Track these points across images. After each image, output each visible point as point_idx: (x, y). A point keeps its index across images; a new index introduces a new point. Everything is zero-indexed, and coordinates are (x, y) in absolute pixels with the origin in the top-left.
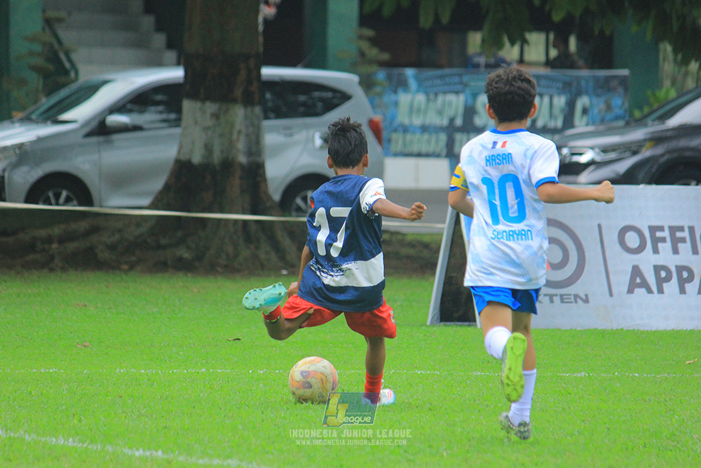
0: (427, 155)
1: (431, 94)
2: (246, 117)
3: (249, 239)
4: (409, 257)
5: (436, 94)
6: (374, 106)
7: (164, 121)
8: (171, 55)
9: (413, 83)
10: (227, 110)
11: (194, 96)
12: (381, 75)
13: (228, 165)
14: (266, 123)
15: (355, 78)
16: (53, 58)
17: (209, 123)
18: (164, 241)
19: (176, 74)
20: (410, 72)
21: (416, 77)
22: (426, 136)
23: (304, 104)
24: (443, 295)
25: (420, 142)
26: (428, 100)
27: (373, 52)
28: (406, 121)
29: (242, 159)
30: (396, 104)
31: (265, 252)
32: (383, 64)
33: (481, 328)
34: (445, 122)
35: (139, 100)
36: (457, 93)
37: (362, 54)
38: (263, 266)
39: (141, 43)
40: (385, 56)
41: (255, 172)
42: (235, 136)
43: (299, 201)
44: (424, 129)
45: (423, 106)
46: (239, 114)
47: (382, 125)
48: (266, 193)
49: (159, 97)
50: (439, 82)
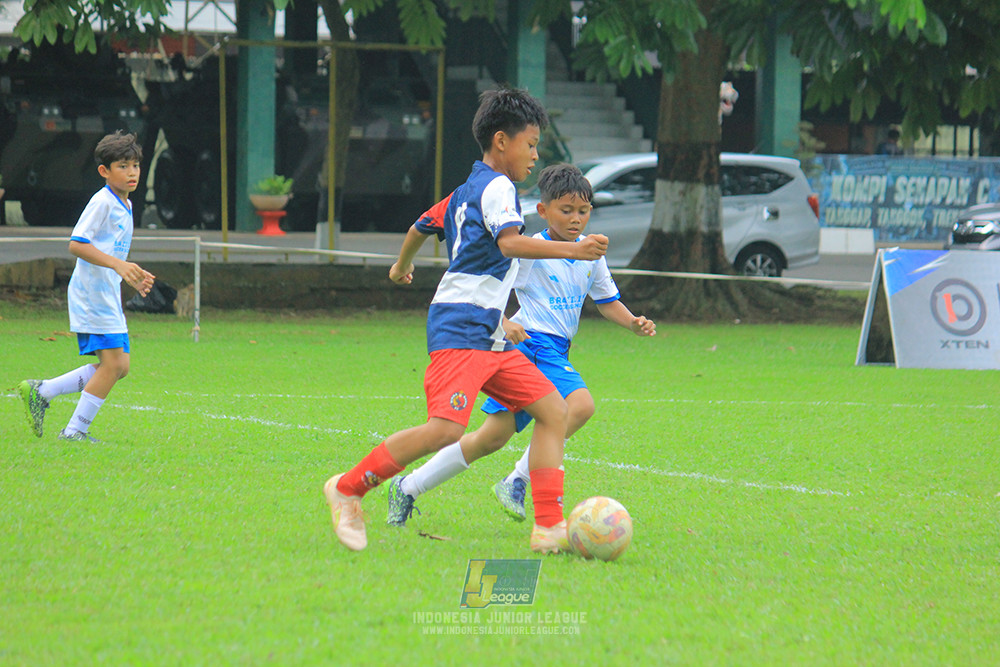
0: (856, 226)
1: (860, 176)
2: (707, 194)
3: (708, 294)
4: (839, 310)
5: (864, 177)
6: (811, 185)
7: (642, 197)
8: (647, 144)
9: (844, 167)
10: (691, 189)
11: (665, 177)
12: (818, 160)
13: (692, 233)
14: (724, 200)
15: (796, 163)
16: (552, 146)
17: (678, 198)
18: (639, 295)
19: (650, 159)
20: (842, 158)
21: (847, 162)
22: (855, 210)
23: (755, 184)
24: (869, 341)
25: (850, 215)
26: (856, 181)
27: (812, 142)
28: (839, 198)
29: (704, 229)
30: (830, 184)
31: (721, 304)
32: (819, 152)
33: (901, 368)
34: (871, 199)
35: (621, 180)
36: (881, 175)
37: (803, 143)
38: (720, 317)
39: (623, 135)
40: (822, 145)
41: (714, 240)
42: (698, 210)
43: (749, 263)
44: (853, 205)
45: (852, 185)
46: (701, 191)
47: (818, 202)
48: (723, 256)
49: (637, 178)
50: (866, 166)
